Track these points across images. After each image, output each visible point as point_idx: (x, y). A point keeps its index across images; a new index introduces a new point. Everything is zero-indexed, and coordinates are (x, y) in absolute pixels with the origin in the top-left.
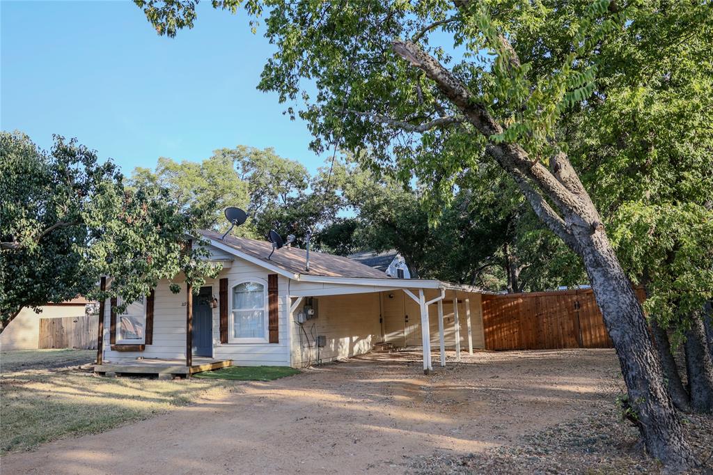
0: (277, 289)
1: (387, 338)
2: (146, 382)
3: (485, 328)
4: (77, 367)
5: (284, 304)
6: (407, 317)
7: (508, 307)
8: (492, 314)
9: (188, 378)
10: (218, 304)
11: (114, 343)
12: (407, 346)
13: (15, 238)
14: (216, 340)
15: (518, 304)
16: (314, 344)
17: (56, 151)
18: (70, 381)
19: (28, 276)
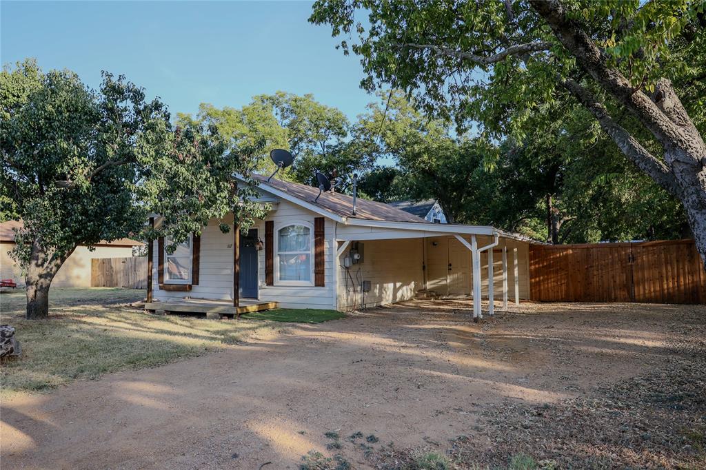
0: (324, 232)
1: (429, 285)
2: (194, 320)
3: (531, 278)
4: (128, 304)
5: (331, 248)
6: (450, 265)
7: (557, 258)
8: (539, 264)
9: (235, 318)
10: (264, 247)
11: (162, 283)
12: (449, 295)
13: (69, 176)
14: (261, 282)
15: (567, 255)
16: (359, 288)
17: (105, 89)
18: (123, 317)
19: (81, 215)
